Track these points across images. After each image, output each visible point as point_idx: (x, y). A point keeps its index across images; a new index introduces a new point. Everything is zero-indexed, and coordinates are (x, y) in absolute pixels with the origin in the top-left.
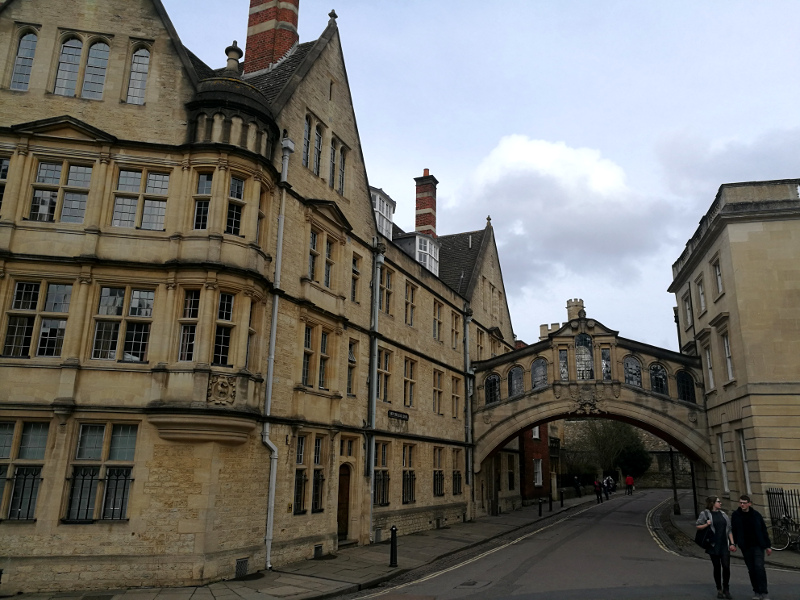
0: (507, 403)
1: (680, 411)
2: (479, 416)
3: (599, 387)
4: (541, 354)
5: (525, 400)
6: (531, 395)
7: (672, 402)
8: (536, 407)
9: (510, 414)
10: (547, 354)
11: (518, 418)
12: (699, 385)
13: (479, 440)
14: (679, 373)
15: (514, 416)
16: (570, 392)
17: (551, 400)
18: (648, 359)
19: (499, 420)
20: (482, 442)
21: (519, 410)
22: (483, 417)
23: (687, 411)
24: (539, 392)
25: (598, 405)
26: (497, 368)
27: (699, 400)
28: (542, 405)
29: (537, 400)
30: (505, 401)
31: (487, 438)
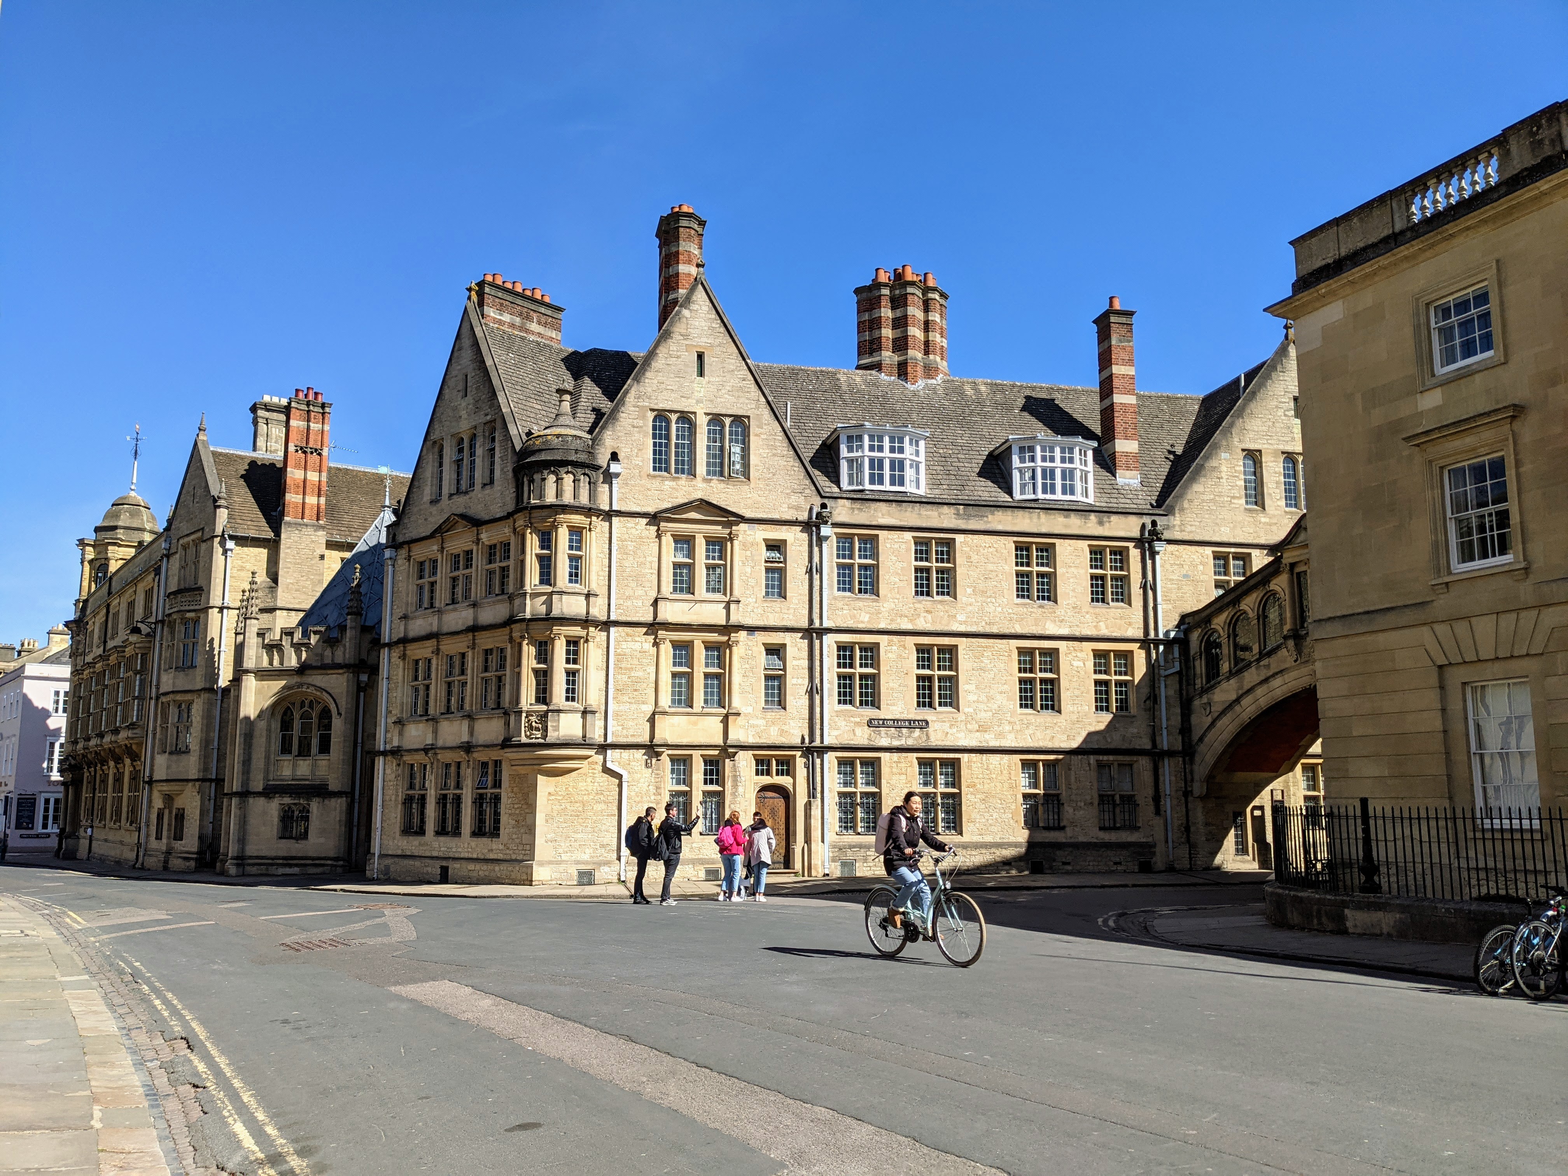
0: (1228, 679)
2: (1197, 703)
4: (1270, 586)
5: (1253, 669)
6: (1258, 660)
8: (1266, 680)
9: (1234, 697)
10: (1276, 585)
11: (1245, 702)
13: (1197, 743)
15: (1238, 701)
17: (1287, 665)
19: (1220, 709)
20: (1202, 748)
21: (1246, 688)
22: (1202, 705)
24: (1270, 654)
26: (1216, 622)
28: (1274, 675)
29: (1268, 667)
30: (1228, 675)
31: (1206, 739)
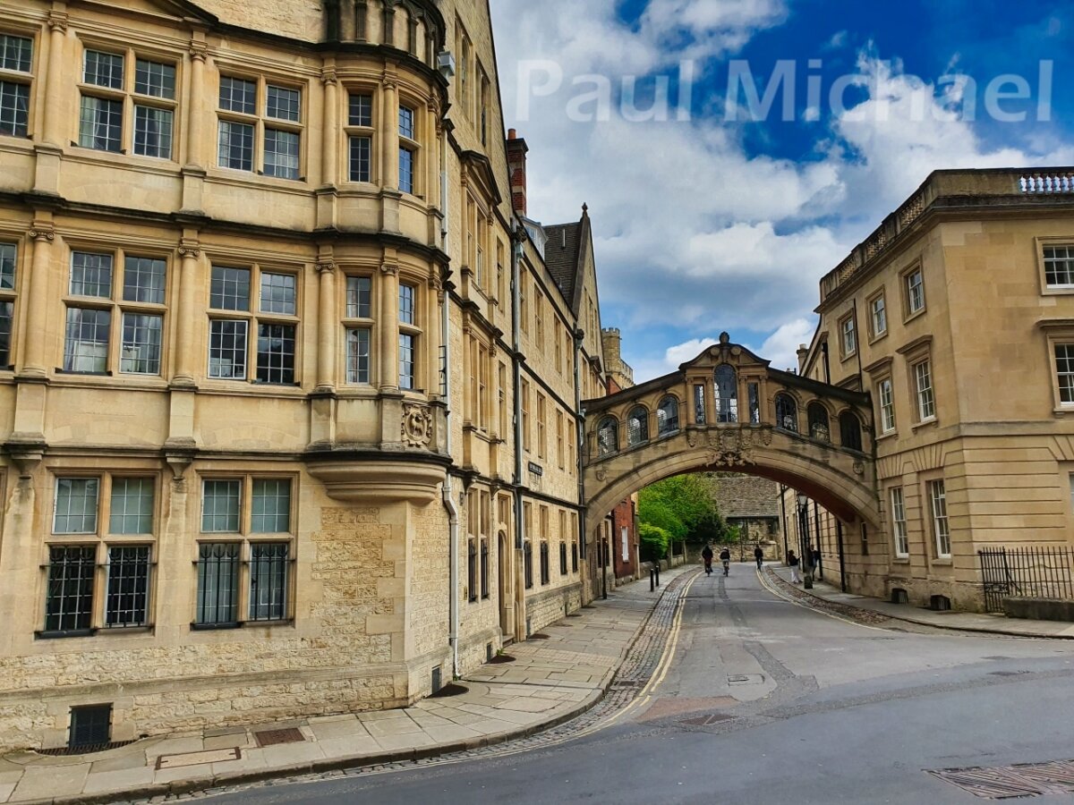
0: (626, 454)
1: (845, 462)
2: (591, 470)
3: (746, 432)
4: (671, 391)
5: (651, 449)
6: (658, 443)
7: (835, 450)
8: (664, 458)
9: (631, 468)
10: (678, 390)
11: (642, 472)
12: (865, 429)
13: (591, 501)
14: (843, 413)
15: (636, 470)
16: (708, 438)
18: (805, 398)
19: (616, 476)
20: (595, 505)
21: (643, 461)
22: (596, 473)
23: (851, 461)
24: (667, 439)
25: (744, 455)
26: (613, 410)
27: (866, 448)
29: (666, 448)
30: (625, 451)
31: (601, 499)
